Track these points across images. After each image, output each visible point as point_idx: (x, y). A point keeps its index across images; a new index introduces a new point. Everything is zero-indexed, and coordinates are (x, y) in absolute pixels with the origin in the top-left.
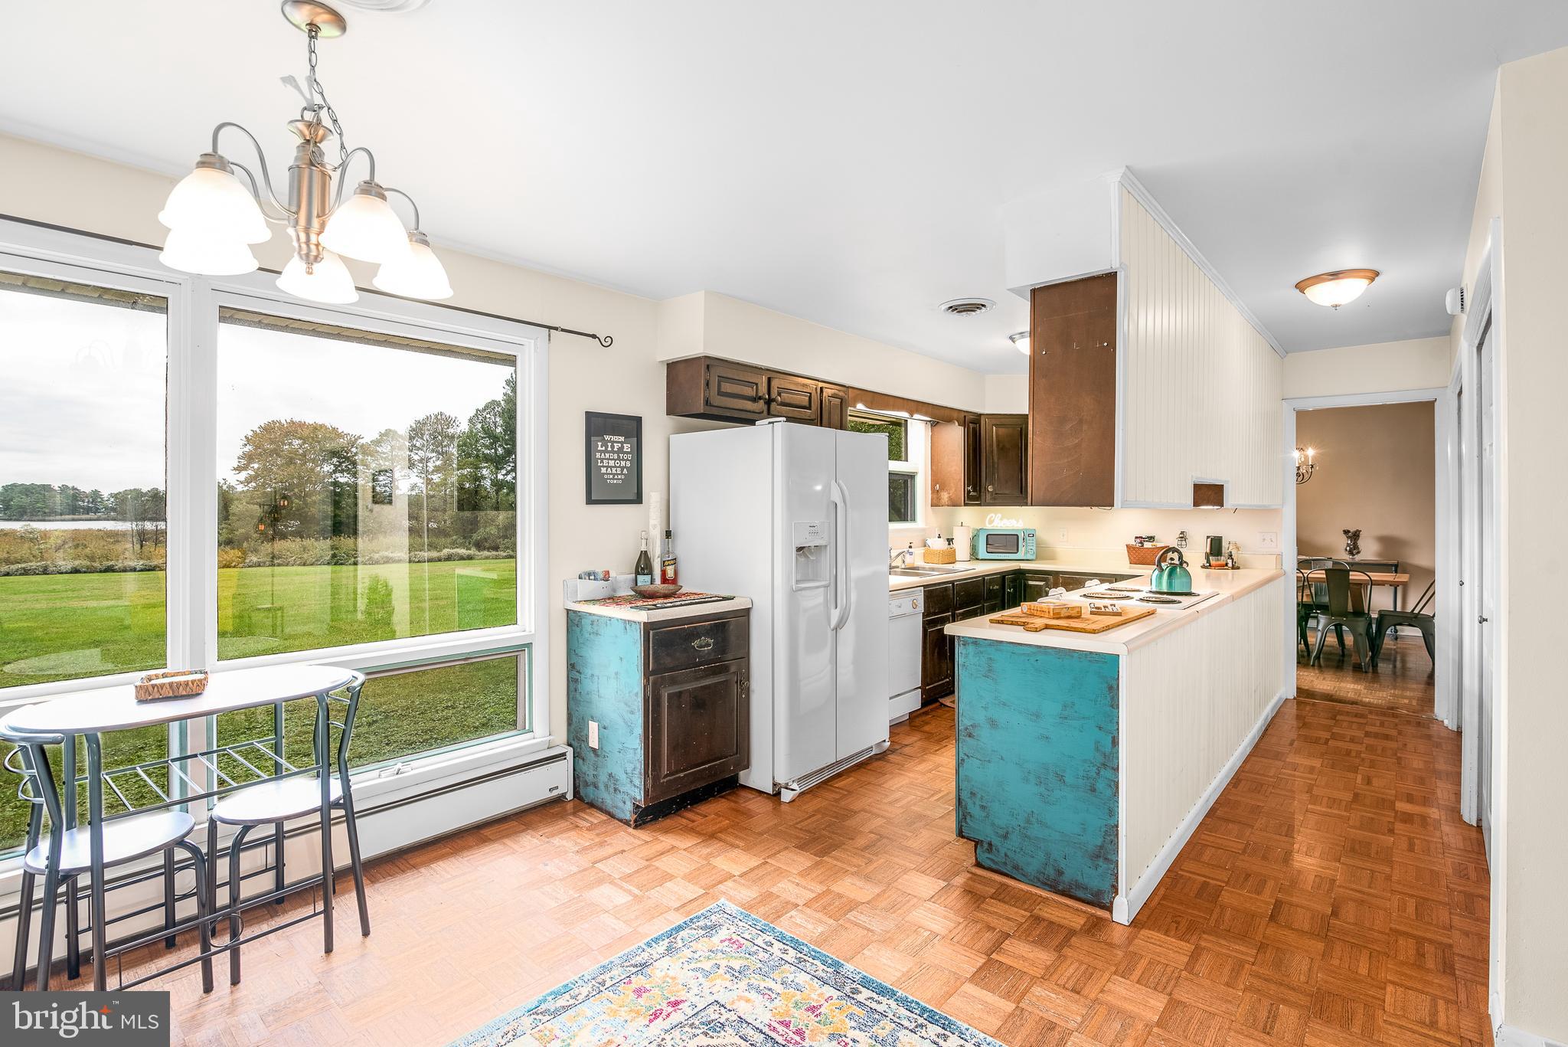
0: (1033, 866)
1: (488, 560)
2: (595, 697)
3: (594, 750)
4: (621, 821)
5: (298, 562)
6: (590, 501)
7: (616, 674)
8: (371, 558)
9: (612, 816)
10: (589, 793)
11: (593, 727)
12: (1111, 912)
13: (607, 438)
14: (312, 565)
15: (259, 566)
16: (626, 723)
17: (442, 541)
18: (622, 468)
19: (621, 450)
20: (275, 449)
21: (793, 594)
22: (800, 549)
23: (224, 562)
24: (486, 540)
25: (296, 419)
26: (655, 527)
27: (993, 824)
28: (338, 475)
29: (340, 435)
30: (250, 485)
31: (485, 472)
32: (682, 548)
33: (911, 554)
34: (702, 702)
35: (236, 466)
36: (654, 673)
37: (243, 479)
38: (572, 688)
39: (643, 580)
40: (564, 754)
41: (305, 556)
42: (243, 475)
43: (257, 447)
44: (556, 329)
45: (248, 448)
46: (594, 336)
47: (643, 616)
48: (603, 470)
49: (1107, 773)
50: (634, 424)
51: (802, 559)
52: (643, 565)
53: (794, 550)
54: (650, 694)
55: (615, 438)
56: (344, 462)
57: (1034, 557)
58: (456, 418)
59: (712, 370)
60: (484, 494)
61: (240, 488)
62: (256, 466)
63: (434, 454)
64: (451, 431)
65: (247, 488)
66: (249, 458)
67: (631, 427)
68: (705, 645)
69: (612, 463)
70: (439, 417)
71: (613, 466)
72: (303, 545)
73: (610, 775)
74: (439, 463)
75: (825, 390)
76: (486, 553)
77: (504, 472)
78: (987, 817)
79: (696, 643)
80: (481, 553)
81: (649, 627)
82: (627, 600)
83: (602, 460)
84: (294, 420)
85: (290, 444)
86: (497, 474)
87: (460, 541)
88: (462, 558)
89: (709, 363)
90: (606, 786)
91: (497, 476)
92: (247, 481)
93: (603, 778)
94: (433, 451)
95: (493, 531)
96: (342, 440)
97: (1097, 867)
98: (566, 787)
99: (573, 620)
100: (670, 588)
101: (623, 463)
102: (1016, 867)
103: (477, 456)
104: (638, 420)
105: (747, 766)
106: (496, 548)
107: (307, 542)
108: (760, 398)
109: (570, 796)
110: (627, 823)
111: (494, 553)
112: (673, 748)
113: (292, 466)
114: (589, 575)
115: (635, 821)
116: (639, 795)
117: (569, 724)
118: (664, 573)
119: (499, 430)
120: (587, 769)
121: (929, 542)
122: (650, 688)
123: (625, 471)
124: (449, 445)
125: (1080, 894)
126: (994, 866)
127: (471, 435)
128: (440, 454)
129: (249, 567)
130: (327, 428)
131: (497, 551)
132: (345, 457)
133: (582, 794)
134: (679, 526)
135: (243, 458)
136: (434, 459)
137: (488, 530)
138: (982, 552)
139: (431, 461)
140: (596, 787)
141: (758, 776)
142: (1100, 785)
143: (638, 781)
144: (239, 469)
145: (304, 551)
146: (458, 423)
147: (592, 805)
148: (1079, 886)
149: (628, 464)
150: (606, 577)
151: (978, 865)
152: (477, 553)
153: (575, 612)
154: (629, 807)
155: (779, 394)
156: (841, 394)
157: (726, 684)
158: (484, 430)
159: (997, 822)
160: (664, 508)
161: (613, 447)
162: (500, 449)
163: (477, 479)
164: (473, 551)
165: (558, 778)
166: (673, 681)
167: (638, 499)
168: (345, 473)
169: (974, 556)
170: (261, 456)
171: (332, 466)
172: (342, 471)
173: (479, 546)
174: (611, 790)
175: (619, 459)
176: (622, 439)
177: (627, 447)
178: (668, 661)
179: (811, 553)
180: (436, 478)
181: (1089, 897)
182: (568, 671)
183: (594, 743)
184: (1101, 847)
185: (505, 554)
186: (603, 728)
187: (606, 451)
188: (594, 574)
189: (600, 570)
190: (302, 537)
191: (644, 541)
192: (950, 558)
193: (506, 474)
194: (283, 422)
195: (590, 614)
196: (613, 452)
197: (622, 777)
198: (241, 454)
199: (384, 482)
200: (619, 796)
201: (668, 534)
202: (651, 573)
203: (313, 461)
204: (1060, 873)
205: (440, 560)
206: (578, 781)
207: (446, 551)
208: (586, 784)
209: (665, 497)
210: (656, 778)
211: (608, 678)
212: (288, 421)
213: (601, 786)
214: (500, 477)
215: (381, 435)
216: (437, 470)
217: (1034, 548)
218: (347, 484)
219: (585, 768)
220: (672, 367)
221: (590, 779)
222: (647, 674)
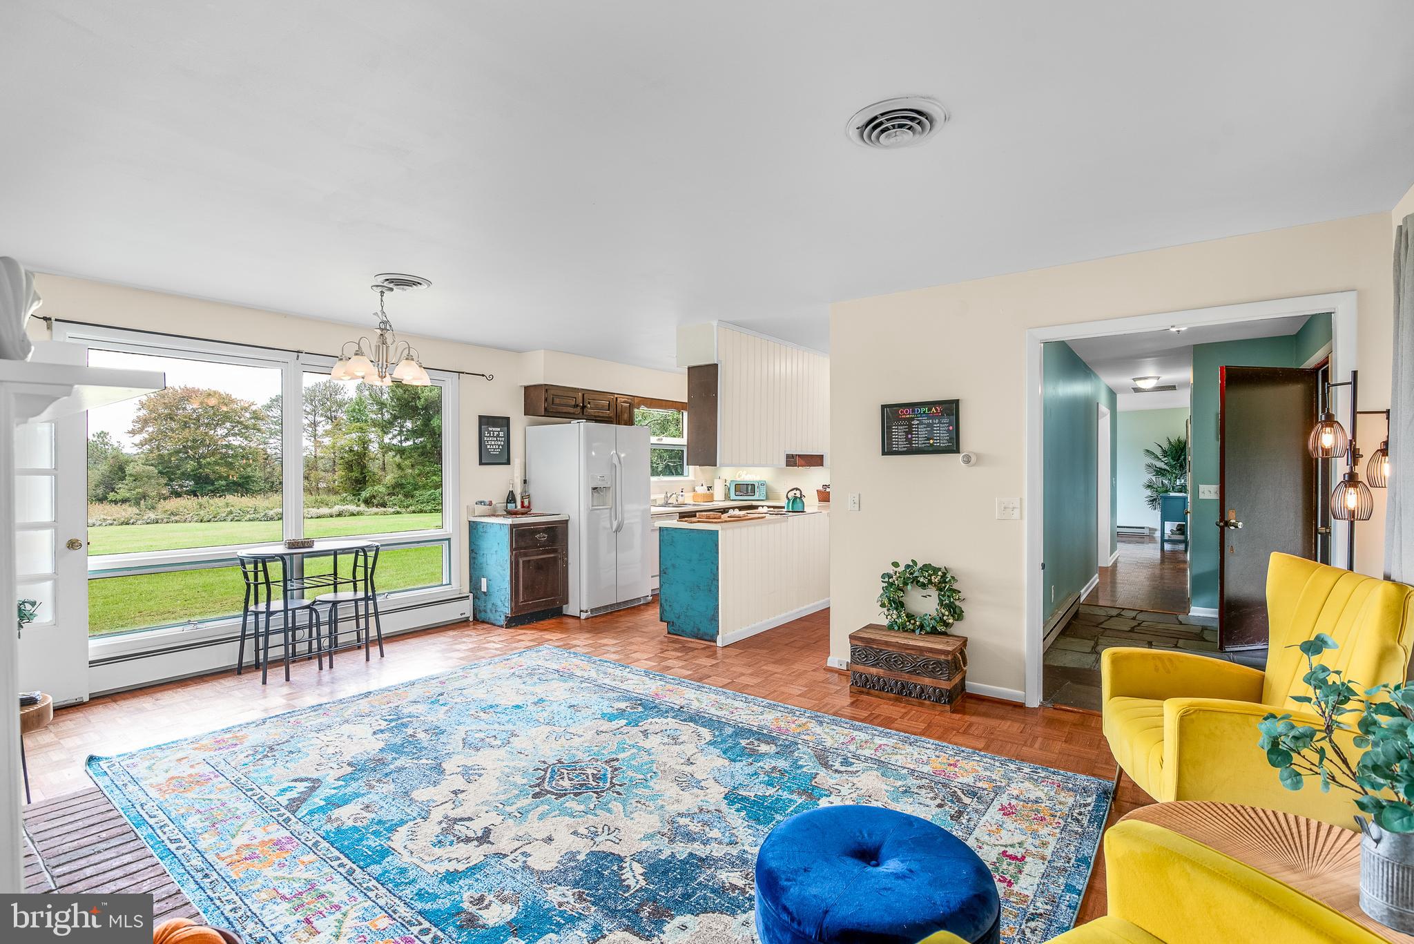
0: (689, 629)
1: (377, 516)
2: (484, 565)
3: (484, 593)
4: (499, 626)
5: (195, 519)
6: (481, 463)
7: (496, 552)
8: (266, 514)
9: (494, 625)
10: (482, 616)
11: (484, 581)
12: (716, 642)
13: (490, 429)
14: (209, 521)
15: (157, 522)
16: (501, 575)
17: (333, 498)
18: (499, 446)
19: (498, 436)
20: (170, 414)
21: (592, 511)
22: (595, 489)
23: (123, 519)
24: (374, 497)
25: (190, 386)
26: (517, 477)
27: (674, 613)
28: (231, 438)
29: (233, 401)
30: (144, 448)
31: (372, 436)
32: (532, 490)
33: (682, 496)
34: (540, 566)
35: (130, 429)
36: (515, 549)
37: (137, 442)
38: (472, 562)
39: (511, 506)
40: (468, 597)
41: (202, 513)
42: (138, 438)
43: (152, 411)
44: (463, 373)
45: (143, 413)
46: (483, 375)
47: (509, 521)
48: (488, 447)
49: (715, 582)
50: (505, 421)
51: (595, 494)
52: (511, 498)
53: (591, 489)
54: (513, 560)
55: (494, 429)
56: (236, 426)
57: (765, 499)
58: (344, 385)
59: (549, 391)
60: (372, 456)
61: (134, 451)
62: (150, 429)
63: (324, 419)
64: (339, 397)
65: (141, 450)
66: (145, 422)
67: (503, 422)
68: (542, 537)
69: (493, 443)
70: (328, 385)
71: (494, 445)
72: (198, 504)
73: (493, 604)
74: (329, 427)
75: (618, 399)
76: (375, 510)
77: (390, 436)
78: (672, 610)
79: (537, 536)
80: (370, 509)
81: (512, 526)
82: (503, 516)
83: (488, 441)
84: (188, 386)
85: (185, 409)
86: (383, 437)
87: (350, 498)
88: (353, 514)
89: (547, 388)
90: (491, 611)
91: (383, 440)
92: (142, 444)
93: (489, 606)
94: (322, 415)
95: (382, 489)
96: (235, 406)
97: (712, 624)
98: (469, 613)
99: (473, 527)
100: (526, 510)
101: (499, 443)
102: (683, 631)
103: (366, 421)
104: (508, 419)
105: (567, 603)
106: (384, 505)
107: (201, 500)
108: (577, 406)
109: (471, 619)
110: (502, 627)
111: (383, 509)
112: (525, 588)
113: (187, 430)
114: (481, 502)
115: (506, 625)
116: (508, 611)
117: (470, 582)
118: (522, 503)
119: (385, 396)
120: (481, 604)
121: (696, 489)
122: (513, 557)
123: (501, 447)
124: (336, 411)
125: (706, 638)
126: (675, 632)
127: (360, 402)
128: (329, 418)
129: (147, 524)
130: (220, 395)
131: (385, 507)
132: (238, 422)
133: (478, 617)
134: (532, 477)
135: (137, 422)
136: (323, 423)
137: (376, 488)
138: (733, 496)
139: (321, 425)
140: (485, 611)
141: (572, 609)
142: (713, 589)
143: (508, 604)
144: (133, 432)
145: (200, 508)
146: (345, 390)
147: (483, 622)
148: (706, 634)
149: (502, 443)
150: (490, 504)
151: (669, 633)
152: (366, 509)
153: (473, 522)
154: (503, 618)
155: (589, 403)
156: (629, 401)
157: (555, 559)
158: (372, 397)
159: (675, 611)
160: (523, 467)
161: (493, 434)
162: (386, 414)
163: (365, 443)
164: (363, 507)
165: (465, 609)
166: (526, 555)
167: (508, 463)
168: (238, 437)
169: (727, 497)
170: (156, 420)
171: (226, 430)
172: (235, 435)
173: (368, 502)
174: (494, 611)
175: (497, 440)
176: (499, 429)
177: (501, 434)
178: (523, 544)
179: (602, 491)
180: (327, 441)
181: (709, 638)
182: (470, 553)
183: (484, 589)
184: (713, 615)
185: (393, 510)
186: (489, 580)
187: (490, 436)
188: (484, 502)
189: (487, 501)
190: (195, 495)
191: (511, 485)
192: (710, 498)
193: (393, 439)
194: (177, 388)
195: (482, 522)
196: (493, 436)
197: (499, 603)
198: (135, 418)
199: (275, 445)
200: (498, 614)
201: (525, 482)
202: (515, 502)
203: (207, 425)
204: (699, 630)
205: (332, 516)
206: (475, 610)
207: (337, 509)
208: (480, 611)
209: (523, 460)
210: (517, 602)
211: (492, 554)
212: (182, 387)
213: (488, 611)
214: (387, 440)
215: (272, 401)
216: (327, 433)
217: (765, 493)
218: (240, 446)
219: (479, 603)
220: (527, 388)
221: (482, 608)
222: (512, 550)
